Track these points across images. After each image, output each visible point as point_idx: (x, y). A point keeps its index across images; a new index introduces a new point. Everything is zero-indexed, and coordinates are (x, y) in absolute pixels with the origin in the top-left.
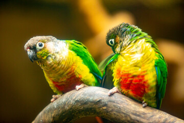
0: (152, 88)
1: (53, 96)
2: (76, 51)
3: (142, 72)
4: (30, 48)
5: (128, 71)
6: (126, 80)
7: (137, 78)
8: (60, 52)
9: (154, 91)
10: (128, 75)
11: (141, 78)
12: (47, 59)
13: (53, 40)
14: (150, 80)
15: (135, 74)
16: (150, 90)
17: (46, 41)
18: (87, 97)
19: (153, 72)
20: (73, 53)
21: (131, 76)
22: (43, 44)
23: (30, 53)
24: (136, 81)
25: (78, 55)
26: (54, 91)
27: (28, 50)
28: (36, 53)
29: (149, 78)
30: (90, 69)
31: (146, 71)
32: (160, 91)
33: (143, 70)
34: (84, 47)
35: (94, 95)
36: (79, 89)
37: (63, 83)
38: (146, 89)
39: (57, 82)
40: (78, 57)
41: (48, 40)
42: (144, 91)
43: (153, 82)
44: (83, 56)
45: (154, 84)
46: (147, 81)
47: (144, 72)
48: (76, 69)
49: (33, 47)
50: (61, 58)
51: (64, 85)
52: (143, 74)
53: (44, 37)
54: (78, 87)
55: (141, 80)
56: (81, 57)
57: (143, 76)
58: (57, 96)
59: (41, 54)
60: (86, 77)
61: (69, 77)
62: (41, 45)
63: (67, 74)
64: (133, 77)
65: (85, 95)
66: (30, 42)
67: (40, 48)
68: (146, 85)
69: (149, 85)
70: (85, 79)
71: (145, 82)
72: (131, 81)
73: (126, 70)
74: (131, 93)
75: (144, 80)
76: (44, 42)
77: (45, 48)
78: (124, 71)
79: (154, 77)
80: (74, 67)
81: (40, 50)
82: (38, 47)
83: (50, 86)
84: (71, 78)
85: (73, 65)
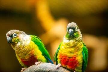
0: (80, 64)
1: (22, 69)
2: (34, 42)
3: (74, 56)
4: (9, 36)
5: (66, 54)
6: (65, 59)
7: (72, 59)
8: (26, 41)
9: (81, 65)
10: (66, 56)
11: (74, 59)
12: (17, 43)
13: (23, 34)
14: (79, 59)
15: (70, 56)
16: (79, 65)
17: (19, 33)
18: (42, 69)
19: (81, 55)
20: (33, 42)
21: (68, 57)
22: (17, 35)
23: (9, 38)
24: (71, 60)
25: (36, 44)
26: (22, 65)
27: (8, 36)
28: (12, 39)
29: (78, 59)
30: (42, 53)
31: (77, 55)
32: (84, 65)
33: (75, 54)
34: (40, 40)
35: (46, 68)
36: (37, 64)
37: (27, 60)
38: (77, 65)
39: (23, 59)
40: (36, 45)
41: (21, 33)
42: (76, 66)
43: (81, 61)
44: (39, 45)
45: (82, 62)
46: (78, 60)
47: (76, 55)
48: (34, 52)
49: (11, 35)
50: (25, 44)
51: (27, 61)
52: (75, 56)
53: (18, 31)
54: (36, 63)
55: (74, 60)
56: (38, 45)
57: (75, 58)
58: (24, 68)
59: (15, 40)
60: (40, 57)
61: (30, 57)
62: (15, 35)
63: (29, 54)
64: (69, 58)
65: (41, 68)
66: (10, 32)
67: (15, 36)
68: (77, 62)
69: (79, 63)
70: (39, 58)
71: (76, 61)
72: (68, 60)
73: (65, 54)
74: (68, 67)
75: (76, 60)
76: (18, 34)
77: (18, 37)
78: (64, 54)
79: (81, 58)
80: (33, 51)
81: (15, 38)
82: (14, 35)
83: (19, 62)
84: (32, 57)
85: (32, 50)
